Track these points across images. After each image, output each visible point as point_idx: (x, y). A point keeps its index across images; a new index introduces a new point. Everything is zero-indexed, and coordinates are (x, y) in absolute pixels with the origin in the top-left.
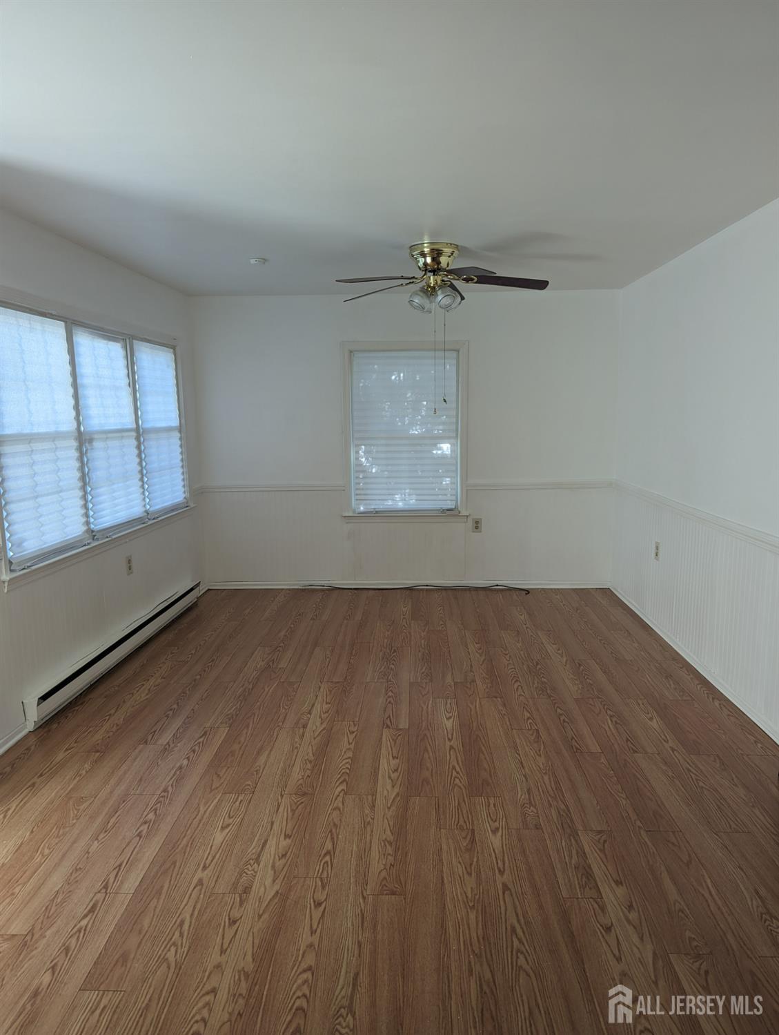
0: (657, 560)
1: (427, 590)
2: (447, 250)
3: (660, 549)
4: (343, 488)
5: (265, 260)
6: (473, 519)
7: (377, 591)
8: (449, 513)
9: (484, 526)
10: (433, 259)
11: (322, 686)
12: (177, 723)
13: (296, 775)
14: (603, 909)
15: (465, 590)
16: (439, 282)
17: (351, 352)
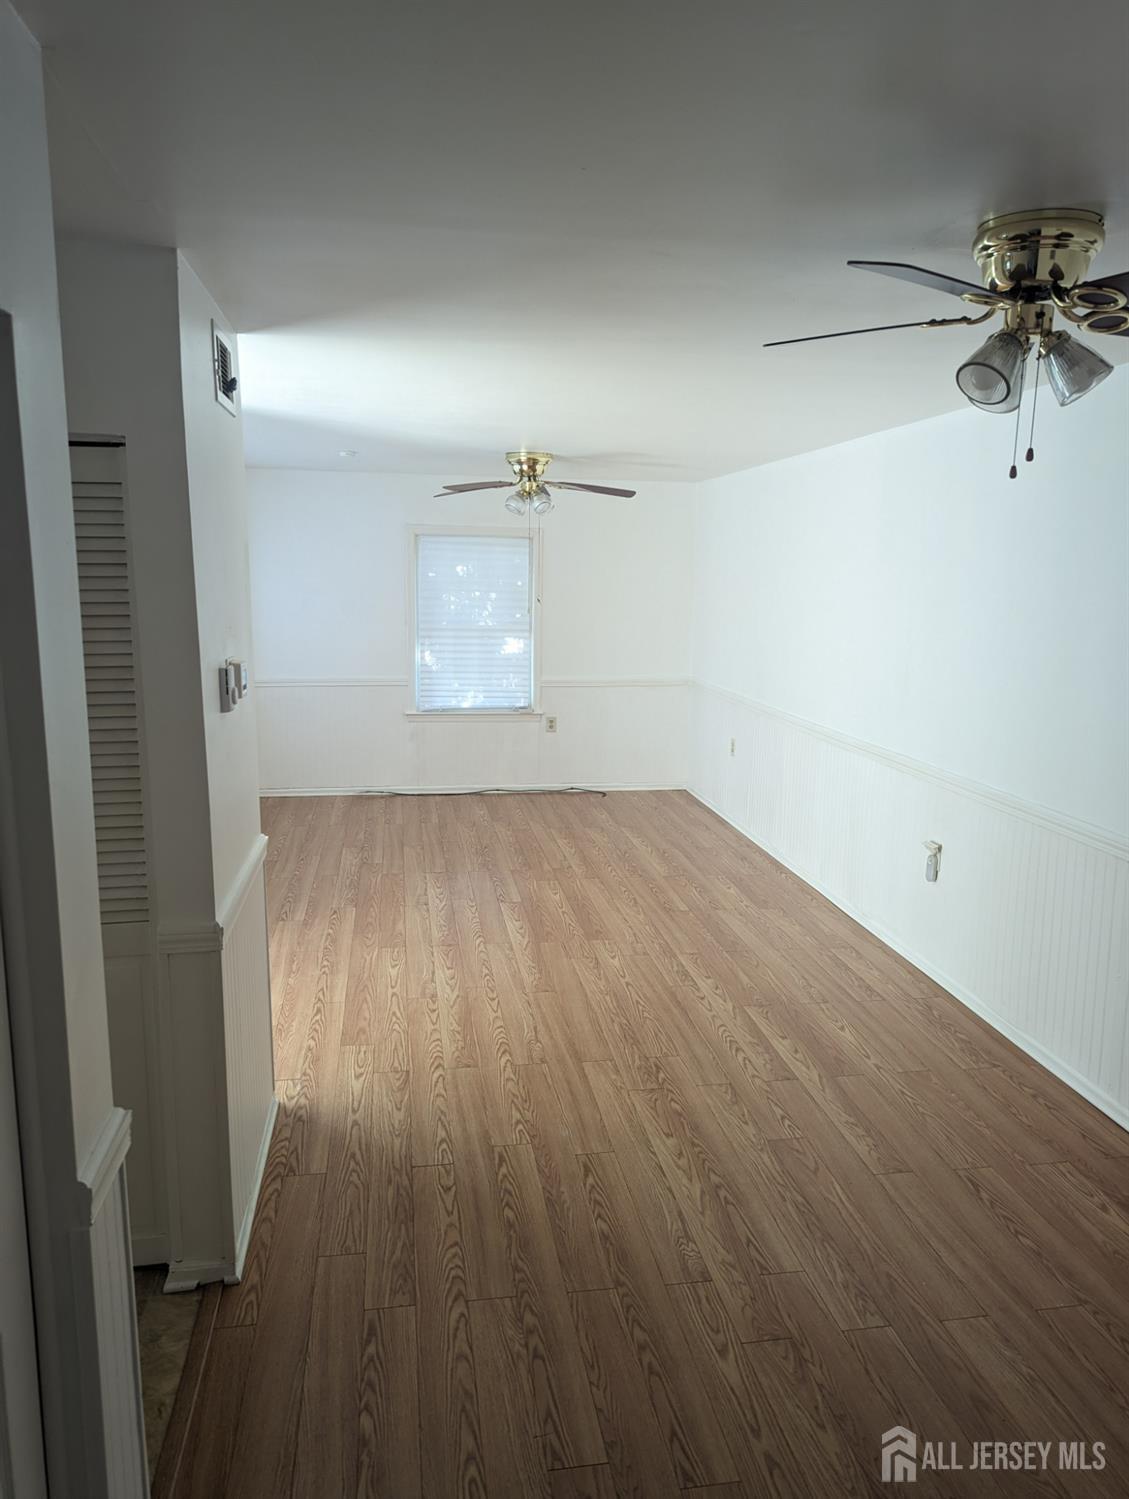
0: (733, 755)
1: (498, 794)
2: (543, 460)
3: (736, 744)
4: (405, 684)
5: (354, 453)
6: (548, 718)
7: (444, 797)
8: (524, 712)
9: (558, 725)
10: (529, 467)
11: (427, 876)
12: (302, 907)
13: (436, 934)
14: (698, 990)
15: (539, 794)
16: (534, 488)
17: (417, 536)
